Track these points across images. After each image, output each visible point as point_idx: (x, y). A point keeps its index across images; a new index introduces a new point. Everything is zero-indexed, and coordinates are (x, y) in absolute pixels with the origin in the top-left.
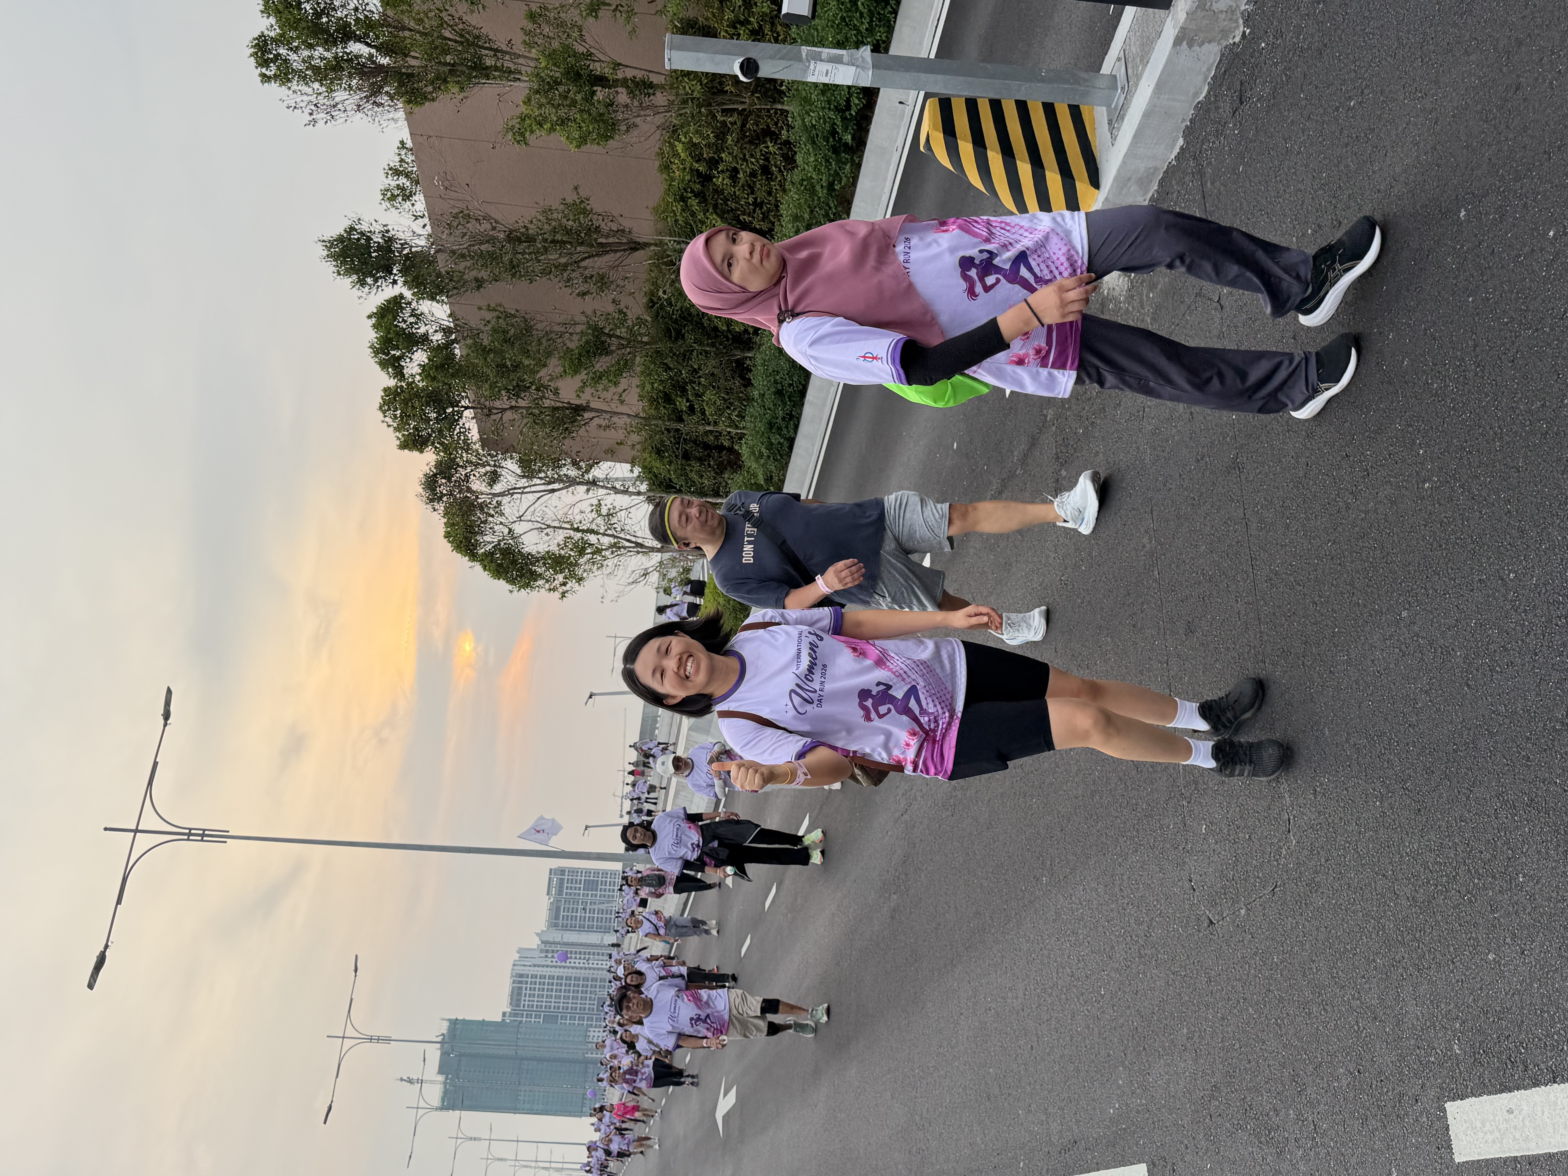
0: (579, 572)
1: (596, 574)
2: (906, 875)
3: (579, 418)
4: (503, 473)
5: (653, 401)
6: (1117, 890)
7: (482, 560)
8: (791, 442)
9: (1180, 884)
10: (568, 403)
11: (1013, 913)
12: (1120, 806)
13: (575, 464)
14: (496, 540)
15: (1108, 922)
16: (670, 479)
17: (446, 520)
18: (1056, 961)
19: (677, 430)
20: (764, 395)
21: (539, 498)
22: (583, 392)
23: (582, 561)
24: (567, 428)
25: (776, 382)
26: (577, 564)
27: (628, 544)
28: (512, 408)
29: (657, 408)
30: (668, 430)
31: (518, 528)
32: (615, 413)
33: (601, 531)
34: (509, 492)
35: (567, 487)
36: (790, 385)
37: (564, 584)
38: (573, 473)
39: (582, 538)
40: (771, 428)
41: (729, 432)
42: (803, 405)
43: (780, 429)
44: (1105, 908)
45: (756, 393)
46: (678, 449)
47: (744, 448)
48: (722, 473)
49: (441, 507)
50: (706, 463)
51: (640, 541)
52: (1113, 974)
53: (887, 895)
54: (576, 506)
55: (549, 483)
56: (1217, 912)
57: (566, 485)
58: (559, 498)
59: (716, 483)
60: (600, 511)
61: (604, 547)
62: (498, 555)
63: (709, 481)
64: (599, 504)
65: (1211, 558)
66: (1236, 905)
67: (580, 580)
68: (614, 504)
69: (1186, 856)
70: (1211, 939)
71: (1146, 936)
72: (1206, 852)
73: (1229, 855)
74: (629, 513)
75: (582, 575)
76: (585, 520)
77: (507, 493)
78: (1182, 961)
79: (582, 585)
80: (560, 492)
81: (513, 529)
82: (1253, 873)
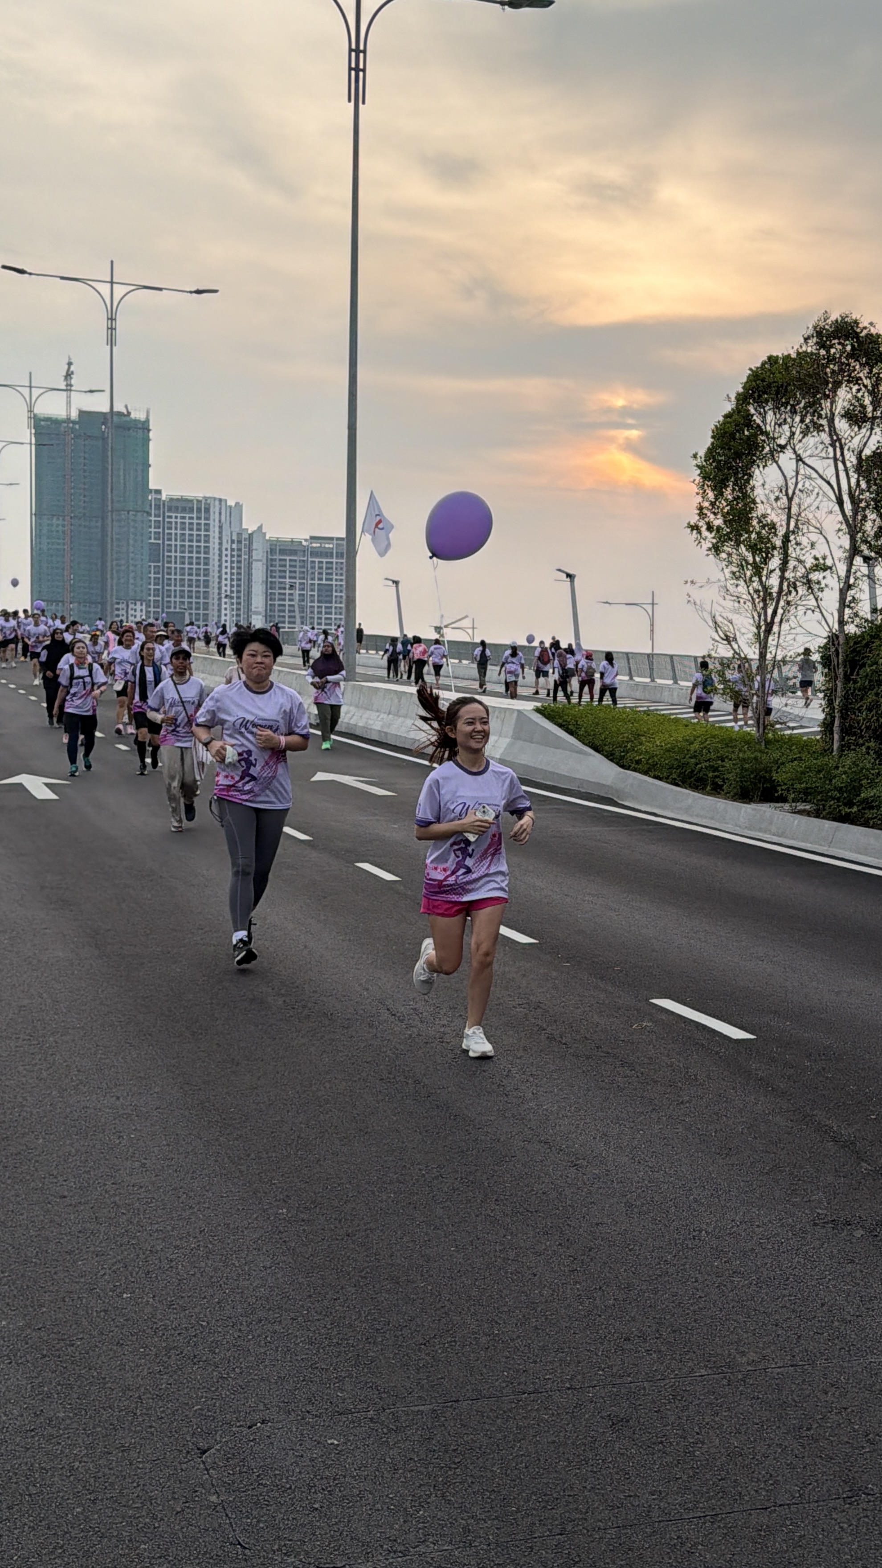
0: (728, 547)
1: (727, 571)
2: (308, 1017)
4: (863, 431)
6: (261, 1314)
7: (739, 411)
9: (261, 1407)
11: (243, 1168)
12: (375, 1320)
14: (768, 428)
15: (218, 1303)
16: (864, 665)
17: (794, 355)
18: (173, 1229)
21: (828, 483)
23: (743, 549)
26: (738, 543)
27: (770, 611)
31: (786, 459)
33: (787, 575)
34: (836, 441)
35: (847, 521)
37: (710, 528)
38: (869, 528)
39: (774, 548)
44: (238, 1297)
48: (876, 738)
49: (811, 348)
51: (775, 629)
52: (148, 1310)
53: (283, 992)
54: (821, 536)
55: (851, 495)
56: (217, 1460)
57: (850, 520)
58: (831, 512)
59: (862, 731)
60: (815, 571)
61: (764, 579)
62: (746, 433)
63: (864, 720)
64: (825, 568)
65: (719, 1455)
66: (224, 1489)
67: (716, 549)
68: (826, 590)
69: (297, 1415)
70: (181, 1451)
71: (195, 1357)
72: (301, 1445)
73: (294, 1479)
74: (813, 611)
75: (724, 551)
76: (802, 549)
77: (835, 438)
78: (155, 1409)
79: (709, 552)
80: (839, 512)
81: (785, 451)
82: (265, 1514)
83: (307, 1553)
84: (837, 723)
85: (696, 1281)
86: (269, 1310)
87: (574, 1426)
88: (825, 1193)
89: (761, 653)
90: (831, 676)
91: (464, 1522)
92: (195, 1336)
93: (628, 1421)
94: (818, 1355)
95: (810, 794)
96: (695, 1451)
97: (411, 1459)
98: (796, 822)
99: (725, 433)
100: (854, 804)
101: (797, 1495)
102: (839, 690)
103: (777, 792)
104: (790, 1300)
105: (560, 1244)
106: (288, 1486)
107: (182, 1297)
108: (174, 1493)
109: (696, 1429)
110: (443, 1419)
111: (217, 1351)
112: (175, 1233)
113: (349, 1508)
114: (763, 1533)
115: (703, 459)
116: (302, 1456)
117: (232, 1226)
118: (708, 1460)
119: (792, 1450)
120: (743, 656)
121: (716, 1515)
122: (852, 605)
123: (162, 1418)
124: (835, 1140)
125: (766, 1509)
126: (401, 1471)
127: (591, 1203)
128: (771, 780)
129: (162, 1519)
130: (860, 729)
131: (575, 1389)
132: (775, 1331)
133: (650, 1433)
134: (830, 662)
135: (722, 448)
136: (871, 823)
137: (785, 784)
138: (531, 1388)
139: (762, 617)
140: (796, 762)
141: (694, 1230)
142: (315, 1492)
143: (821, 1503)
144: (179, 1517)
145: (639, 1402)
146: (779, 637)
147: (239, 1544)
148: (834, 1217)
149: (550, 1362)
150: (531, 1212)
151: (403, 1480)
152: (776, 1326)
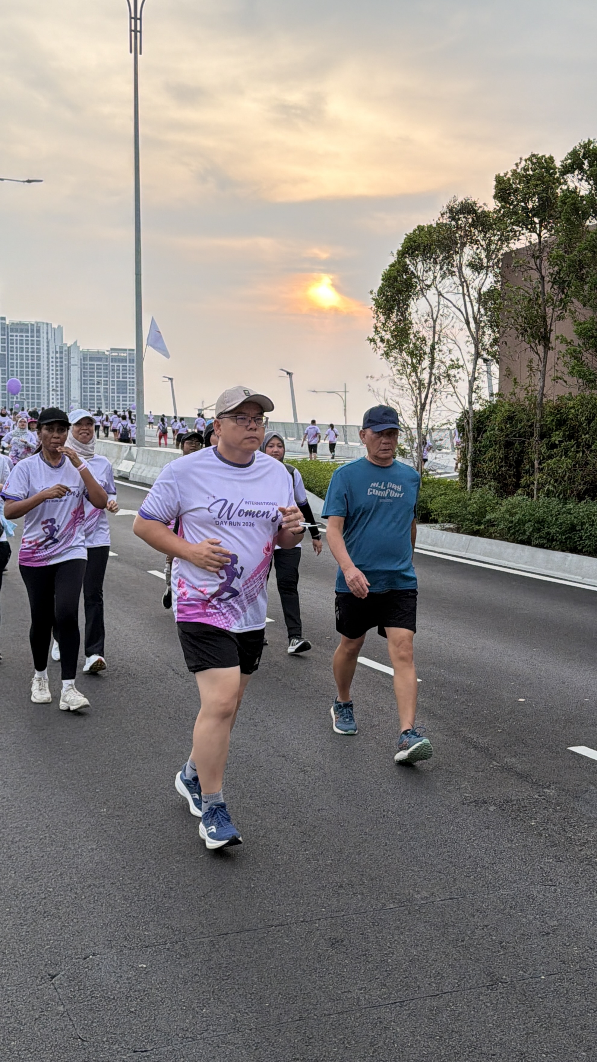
0: (395, 353)
1: (394, 369)
3: (537, 342)
4: (481, 275)
5: (558, 409)
6: (90, 881)
7: (399, 263)
8: (527, 542)
9: (92, 944)
10: (551, 330)
11: (75, 782)
12: (169, 881)
13: (495, 341)
14: (419, 274)
15: (60, 875)
16: (486, 431)
17: (434, 225)
18: (27, 825)
19: (532, 435)
20: (572, 514)
21: (460, 310)
22: (561, 342)
23: (404, 354)
24: (526, 331)
25: (583, 524)
26: (401, 351)
27: (423, 396)
28: (543, 278)
29: (551, 414)
30: (531, 426)
31: (431, 294)
32: (545, 375)
33: (434, 371)
34: (464, 282)
35: (472, 336)
36: (581, 537)
37: (382, 340)
38: (487, 340)
39: (425, 353)
40: (539, 522)
41: (533, 484)
42: (563, 551)
43: (539, 530)
44: (74, 870)
45: (571, 506)
46: (514, 436)
47: (519, 498)
48: (495, 479)
49: (445, 220)
50: (503, 464)
51: (427, 407)
52: (11, 882)
54: (456, 346)
55: (475, 318)
56: (62, 982)
57: (475, 334)
58: (462, 329)
59: (485, 474)
60: (453, 368)
61: (419, 374)
62: (405, 277)
63: (487, 467)
64: (458, 367)
65: (404, 961)
66: (68, 1002)
67: (387, 354)
68: (460, 381)
69: (117, 949)
70: (37, 977)
71: (45, 912)
72: (120, 969)
73: (116, 992)
74: (452, 395)
75: (392, 356)
76: (443, 354)
77: (463, 280)
78: (18, 950)
79: (382, 357)
80: (467, 330)
81: (431, 289)
82: (97, 1017)
83: (127, 1043)
84: (469, 469)
85: (386, 845)
86: (96, 878)
87: (306, 946)
88: (469, 782)
89: (418, 424)
90: (465, 439)
91: (233, 1015)
92: (45, 898)
93: (342, 941)
94: (467, 890)
95: (453, 518)
96: (387, 959)
97: (196, 975)
98: (444, 536)
99: (391, 277)
100: (482, 523)
101: (457, 985)
102: (470, 447)
103: (431, 516)
104: (449, 855)
105: (294, 825)
106: (112, 997)
107: (36, 872)
108: (33, 1006)
109: (388, 944)
110: (217, 946)
111: (60, 908)
112: (29, 828)
113: (155, 1010)
114: (434, 1012)
115: (376, 294)
116: (121, 977)
117: (68, 822)
118: (396, 965)
119: (452, 956)
120: (406, 426)
121: (404, 1001)
122: (477, 391)
123: (23, 955)
124: (476, 748)
125: (436, 996)
126: (189, 984)
127: (315, 796)
128: (426, 508)
129: (25, 1024)
130: (484, 473)
131: (307, 922)
132: (439, 876)
133: (357, 949)
134: (464, 429)
135: (389, 287)
136: (493, 536)
137: (436, 511)
138: (276, 923)
139: (419, 400)
140: (443, 496)
141: (384, 811)
142: (131, 1001)
143: (471, 990)
144: (38, 1022)
145: (349, 929)
146: (430, 413)
147: (80, 1038)
148: (476, 799)
149: (290, 905)
150: (274, 804)
151: (191, 989)
152: (440, 872)
